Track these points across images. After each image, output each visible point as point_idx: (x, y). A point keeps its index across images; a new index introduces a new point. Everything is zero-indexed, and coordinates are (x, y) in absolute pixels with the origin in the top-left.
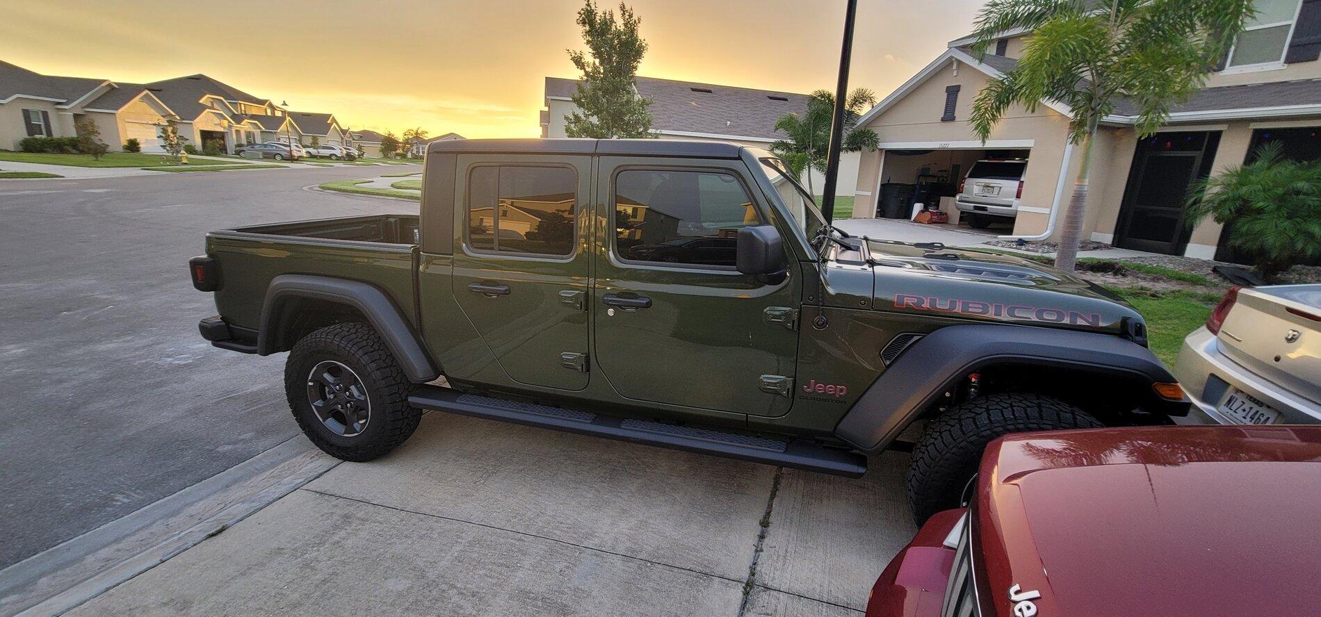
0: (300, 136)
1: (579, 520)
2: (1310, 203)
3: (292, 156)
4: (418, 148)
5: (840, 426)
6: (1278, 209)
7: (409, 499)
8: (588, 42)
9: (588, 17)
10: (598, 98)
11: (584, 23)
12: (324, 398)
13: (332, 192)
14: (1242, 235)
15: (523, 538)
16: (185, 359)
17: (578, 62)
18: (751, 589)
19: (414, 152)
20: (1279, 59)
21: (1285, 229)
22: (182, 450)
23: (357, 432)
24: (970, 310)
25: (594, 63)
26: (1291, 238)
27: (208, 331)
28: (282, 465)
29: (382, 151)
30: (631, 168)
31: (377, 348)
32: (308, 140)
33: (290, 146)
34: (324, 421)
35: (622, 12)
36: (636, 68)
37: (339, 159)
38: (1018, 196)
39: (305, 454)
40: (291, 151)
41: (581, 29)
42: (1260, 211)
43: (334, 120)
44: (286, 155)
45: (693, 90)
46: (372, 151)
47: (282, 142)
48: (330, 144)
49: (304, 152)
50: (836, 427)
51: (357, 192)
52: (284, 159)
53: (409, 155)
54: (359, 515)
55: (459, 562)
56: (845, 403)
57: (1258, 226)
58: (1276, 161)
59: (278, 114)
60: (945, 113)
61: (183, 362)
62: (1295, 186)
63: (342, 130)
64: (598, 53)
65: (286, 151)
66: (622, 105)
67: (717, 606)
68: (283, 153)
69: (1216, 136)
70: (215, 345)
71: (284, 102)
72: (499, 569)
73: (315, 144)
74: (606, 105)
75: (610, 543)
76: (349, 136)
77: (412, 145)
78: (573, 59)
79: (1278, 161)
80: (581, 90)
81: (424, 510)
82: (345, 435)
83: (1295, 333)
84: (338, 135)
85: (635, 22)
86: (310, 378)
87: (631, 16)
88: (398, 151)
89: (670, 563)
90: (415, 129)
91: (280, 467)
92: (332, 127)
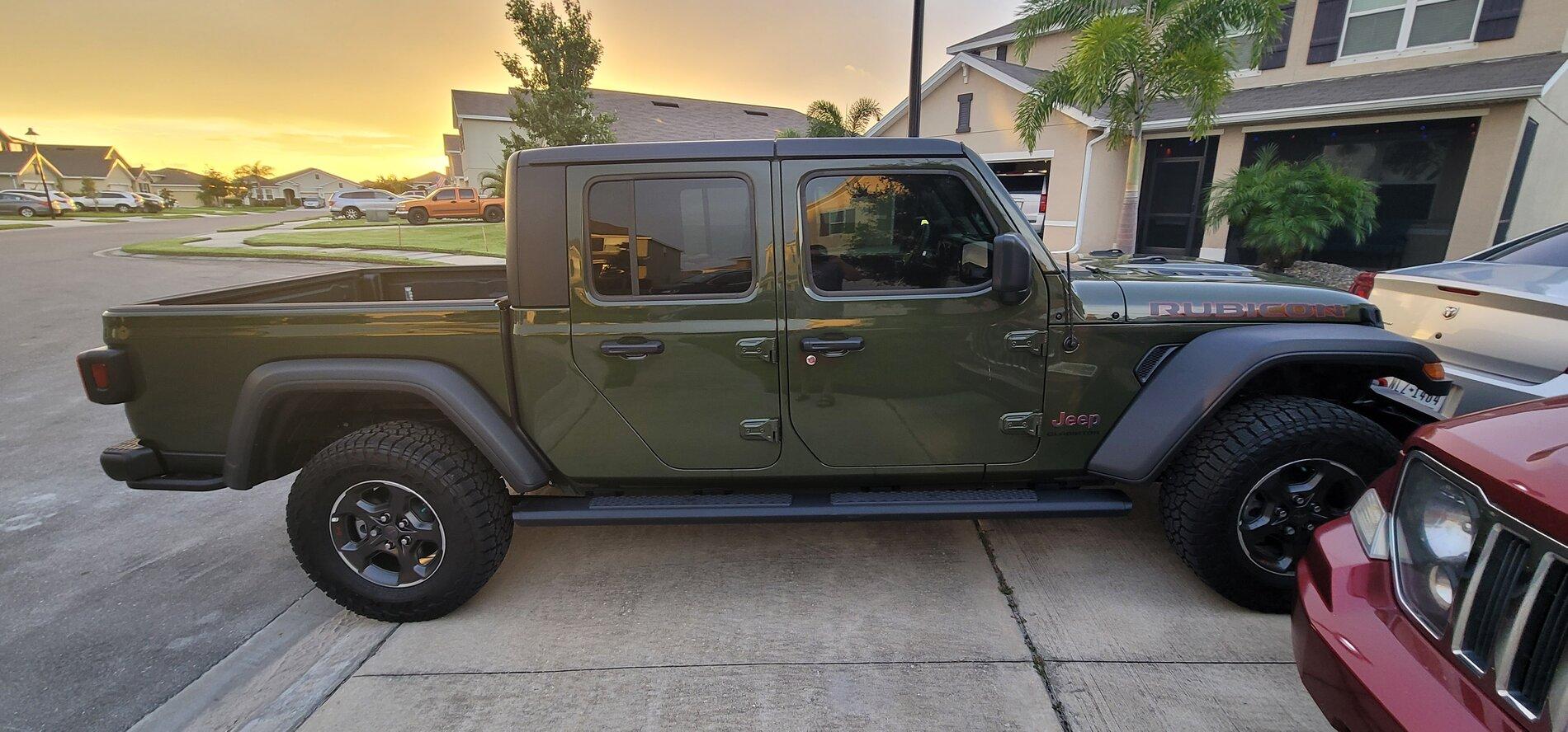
0: (59, 179)
1: (792, 632)
2: (1306, 200)
3: (52, 209)
4: (260, 191)
5: (1092, 461)
6: (1283, 208)
7: (539, 655)
8: (524, 43)
9: (521, 13)
10: (546, 115)
11: (516, 18)
12: (357, 538)
13: (149, 256)
14: (1256, 235)
15: (735, 670)
16: (25, 521)
17: (513, 67)
18: (1043, 667)
19: (255, 196)
20: (1468, 38)
21: (1291, 227)
22: (103, 659)
23: (421, 578)
24: (1225, 312)
25: (536, 70)
26: (1297, 235)
27: (116, 466)
28: (295, 648)
29: (200, 196)
30: (826, 173)
31: (448, 452)
32: (77, 186)
33: (47, 195)
34: (361, 571)
35: (566, 5)
36: (590, 76)
37: (132, 211)
38: (1043, 210)
39: (322, 626)
40: (49, 202)
41: (513, 26)
42: (1268, 210)
43: (116, 155)
44: (40, 208)
45: (656, 104)
46: (186, 198)
47: (28, 188)
48: (114, 190)
49: (71, 203)
50: (1087, 463)
51: (193, 254)
52: (37, 215)
53: (247, 201)
54: (475, 693)
55: (671, 721)
56: (1098, 433)
57: (1269, 226)
58: (1273, 163)
59: (15, 148)
60: (959, 124)
61: (25, 527)
62: (1293, 185)
63: (131, 170)
64: (538, 57)
65: (40, 203)
66: (578, 122)
67: (1021, 695)
68: (35, 206)
69: (1215, 141)
70: (132, 486)
71: (30, 129)
72: (731, 717)
73: (88, 190)
74: (557, 123)
75: (848, 651)
76: (144, 177)
77: (250, 187)
78: (505, 64)
79: (1274, 163)
80: (521, 104)
81: (571, 665)
82: (400, 586)
83: (1452, 310)
84: (124, 176)
85: (584, 18)
86: (333, 511)
87: (578, 10)
88: (228, 197)
89: (935, 658)
90: (252, 164)
91: (290, 652)
92: (115, 165)
